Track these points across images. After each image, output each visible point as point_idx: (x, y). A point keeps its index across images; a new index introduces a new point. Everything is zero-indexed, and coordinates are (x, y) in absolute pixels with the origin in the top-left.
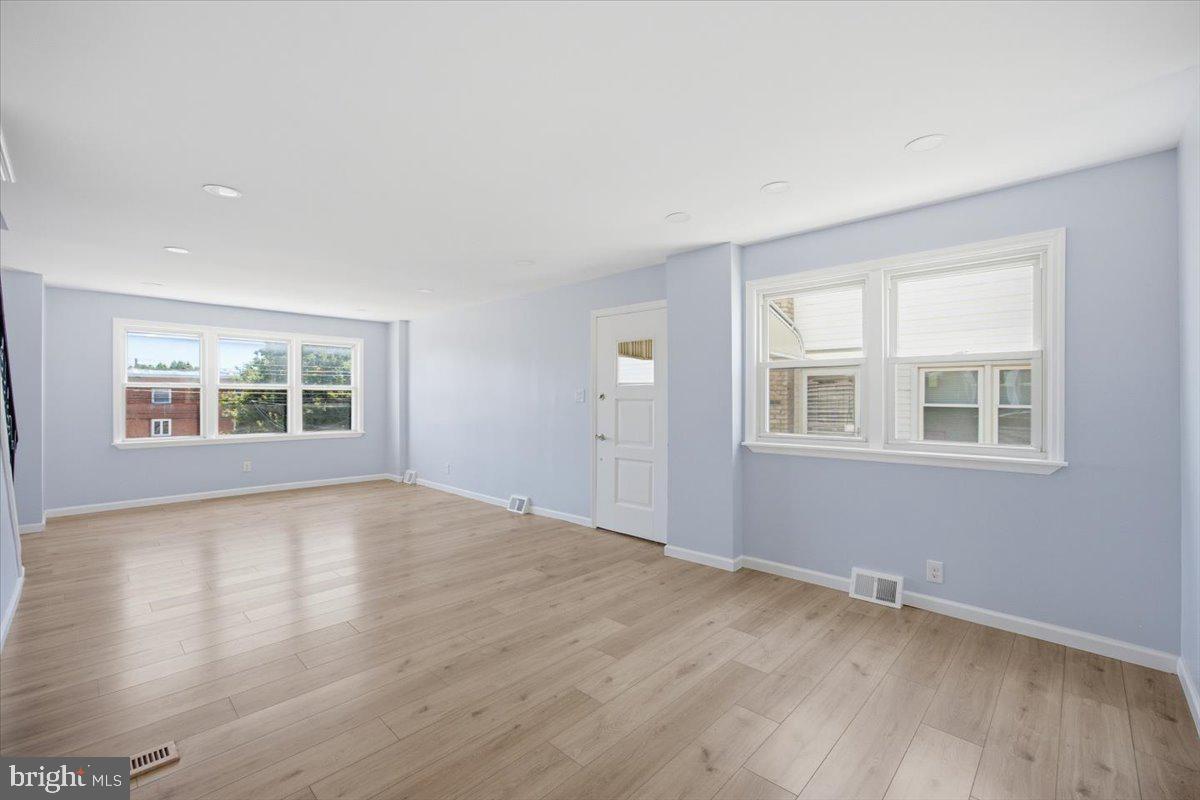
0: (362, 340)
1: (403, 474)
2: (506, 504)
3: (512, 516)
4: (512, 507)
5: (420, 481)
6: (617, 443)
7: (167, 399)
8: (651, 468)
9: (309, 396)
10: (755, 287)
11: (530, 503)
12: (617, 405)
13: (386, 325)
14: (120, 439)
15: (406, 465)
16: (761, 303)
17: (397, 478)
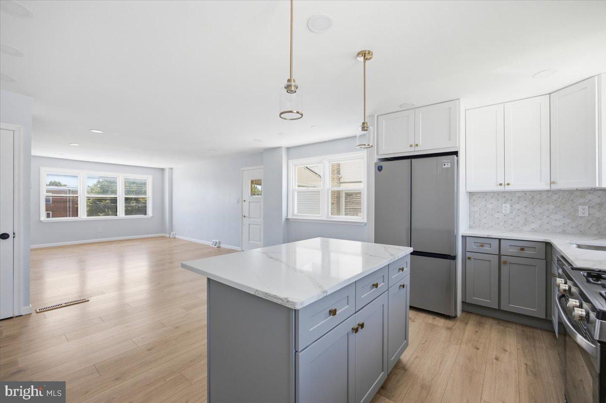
0: (152, 176)
1: (170, 234)
2: (210, 244)
3: (212, 248)
4: (212, 245)
5: (177, 236)
6: (249, 218)
7: (50, 201)
8: (260, 228)
9: (127, 200)
10: (291, 162)
11: (220, 243)
12: (249, 205)
13: (163, 170)
14: (43, 217)
15: (171, 229)
16: (294, 168)
17: (168, 235)
